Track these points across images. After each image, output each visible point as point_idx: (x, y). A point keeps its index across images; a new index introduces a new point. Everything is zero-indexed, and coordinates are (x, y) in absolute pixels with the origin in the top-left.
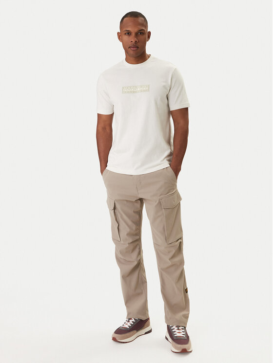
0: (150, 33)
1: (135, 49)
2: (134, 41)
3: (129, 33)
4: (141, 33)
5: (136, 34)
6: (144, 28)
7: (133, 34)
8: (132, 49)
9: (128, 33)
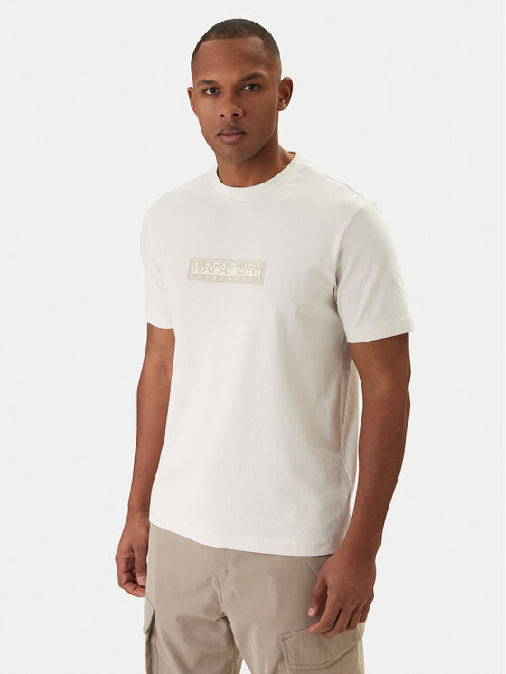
0: (288, 83)
1: (233, 139)
2: (228, 115)
3: (215, 90)
4: (252, 87)
5: (237, 91)
6: (261, 71)
7: (227, 91)
8: (226, 139)
9: (213, 90)
